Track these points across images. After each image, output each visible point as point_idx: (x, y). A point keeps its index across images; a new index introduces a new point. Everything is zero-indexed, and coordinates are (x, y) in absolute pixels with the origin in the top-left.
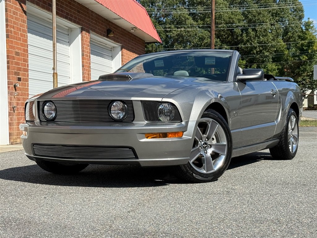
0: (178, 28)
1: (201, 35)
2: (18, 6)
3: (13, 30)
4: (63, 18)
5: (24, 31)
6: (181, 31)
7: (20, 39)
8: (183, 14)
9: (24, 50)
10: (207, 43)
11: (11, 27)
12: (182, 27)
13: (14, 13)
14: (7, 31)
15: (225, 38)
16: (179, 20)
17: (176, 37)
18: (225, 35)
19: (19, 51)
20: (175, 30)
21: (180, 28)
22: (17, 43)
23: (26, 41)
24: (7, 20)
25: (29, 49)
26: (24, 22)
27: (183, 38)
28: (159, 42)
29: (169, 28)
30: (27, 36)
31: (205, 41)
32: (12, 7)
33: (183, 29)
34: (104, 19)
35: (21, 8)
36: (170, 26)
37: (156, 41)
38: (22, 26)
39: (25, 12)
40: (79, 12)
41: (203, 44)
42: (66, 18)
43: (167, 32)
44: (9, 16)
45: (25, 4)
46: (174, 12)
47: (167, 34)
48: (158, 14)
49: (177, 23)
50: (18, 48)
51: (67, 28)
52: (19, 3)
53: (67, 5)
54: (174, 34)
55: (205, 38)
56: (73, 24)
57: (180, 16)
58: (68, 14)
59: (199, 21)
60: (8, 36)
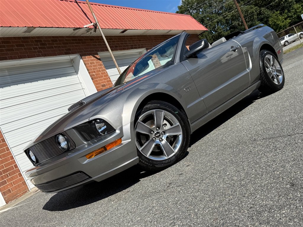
0: (230, 12)
1: (245, 10)
2: (93, 58)
3: (94, 73)
4: (130, 49)
5: (103, 70)
6: (233, 13)
7: (102, 77)
8: (230, 2)
9: (108, 81)
10: (251, 12)
11: (92, 72)
12: (232, 11)
13: (91, 63)
14: (91, 76)
15: (261, 4)
16: (229, 7)
17: (231, 18)
18: (260, 2)
19: (104, 83)
20: (229, 14)
21: (231, 12)
22: (101, 80)
23: (107, 75)
24: (88, 70)
25: (111, 79)
26: (101, 65)
27: (235, 16)
28: (206, 31)
29: (225, 14)
30: (107, 72)
31: (249, 12)
32: (88, 61)
33: (233, 11)
34: (161, 36)
35: (95, 58)
36: (225, 13)
37: (204, 31)
38: (101, 68)
39: (99, 59)
40: (140, 41)
41: (249, 14)
42: (132, 48)
43: (225, 17)
44: (88, 67)
45: (97, 54)
46: (224, 5)
47: (226, 18)
48: (216, 10)
49: (229, 10)
50: (102, 82)
51: (139, 53)
52: (93, 56)
53: (129, 41)
54: (229, 17)
55: (248, 10)
56: (139, 49)
57: (229, 6)
58: (132, 46)
59: (241, 2)
60: (92, 79)
